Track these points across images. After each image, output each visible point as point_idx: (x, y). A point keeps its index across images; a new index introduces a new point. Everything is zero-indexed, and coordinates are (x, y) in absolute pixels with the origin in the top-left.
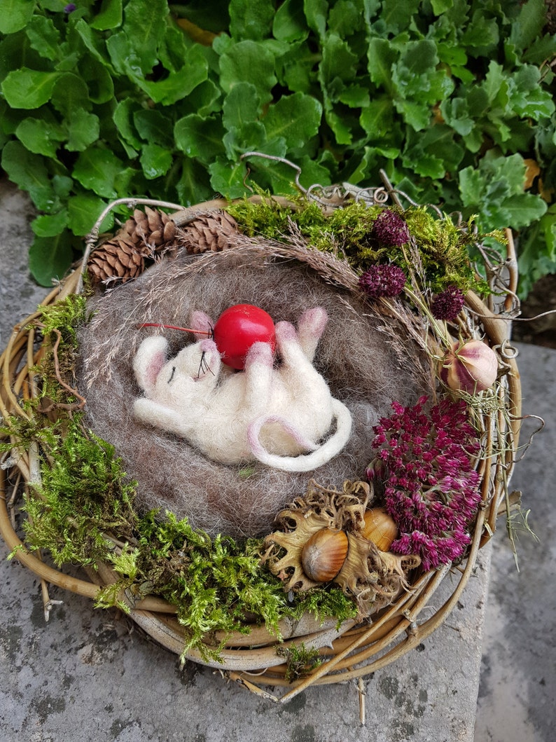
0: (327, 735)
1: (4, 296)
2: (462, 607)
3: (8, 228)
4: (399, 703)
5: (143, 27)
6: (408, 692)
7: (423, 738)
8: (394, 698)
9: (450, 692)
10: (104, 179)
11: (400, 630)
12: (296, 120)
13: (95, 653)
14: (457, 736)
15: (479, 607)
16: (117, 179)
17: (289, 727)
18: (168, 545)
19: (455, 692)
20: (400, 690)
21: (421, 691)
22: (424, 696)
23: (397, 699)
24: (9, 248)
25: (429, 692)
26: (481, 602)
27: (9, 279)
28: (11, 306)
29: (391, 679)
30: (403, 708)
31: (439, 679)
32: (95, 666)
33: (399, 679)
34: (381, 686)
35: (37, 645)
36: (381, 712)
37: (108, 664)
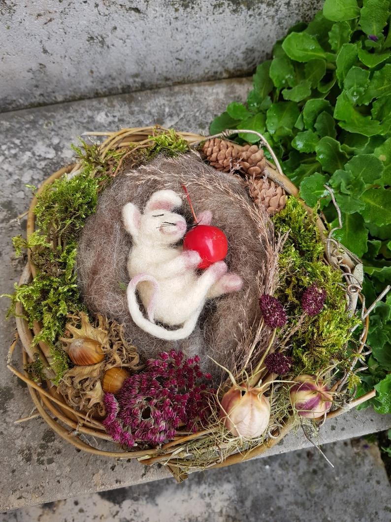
0: (11, 408)
1: (195, 116)
2: (113, 470)
3: (237, 95)
4: (42, 446)
5: (386, 82)
6: (49, 450)
7: (27, 469)
8: (44, 442)
9: (58, 478)
10: (279, 122)
11: (70, 424)
12: (383, 209)
13: (17, 261)
14: (34, 492)
15: (117, 481)
16: (281, 128)
17: (10, 383)
18: (60, 261)
19: (59, 482)
20: (49, 444)
21: (53, 458)
22: (50, 461)
23: (44, 444)
24: (225, 102)
25: (54, 464)
26: (120, 482)
27: (206, 113)
28: (190, 122)
29: (54, 436)
30: (40, 450)
31: (63, 468)
32: (11, 264)
33: (56, 442)
34: (48, 431)
35: (12, 230)
36: (33, 436)
37: (13, 270)
